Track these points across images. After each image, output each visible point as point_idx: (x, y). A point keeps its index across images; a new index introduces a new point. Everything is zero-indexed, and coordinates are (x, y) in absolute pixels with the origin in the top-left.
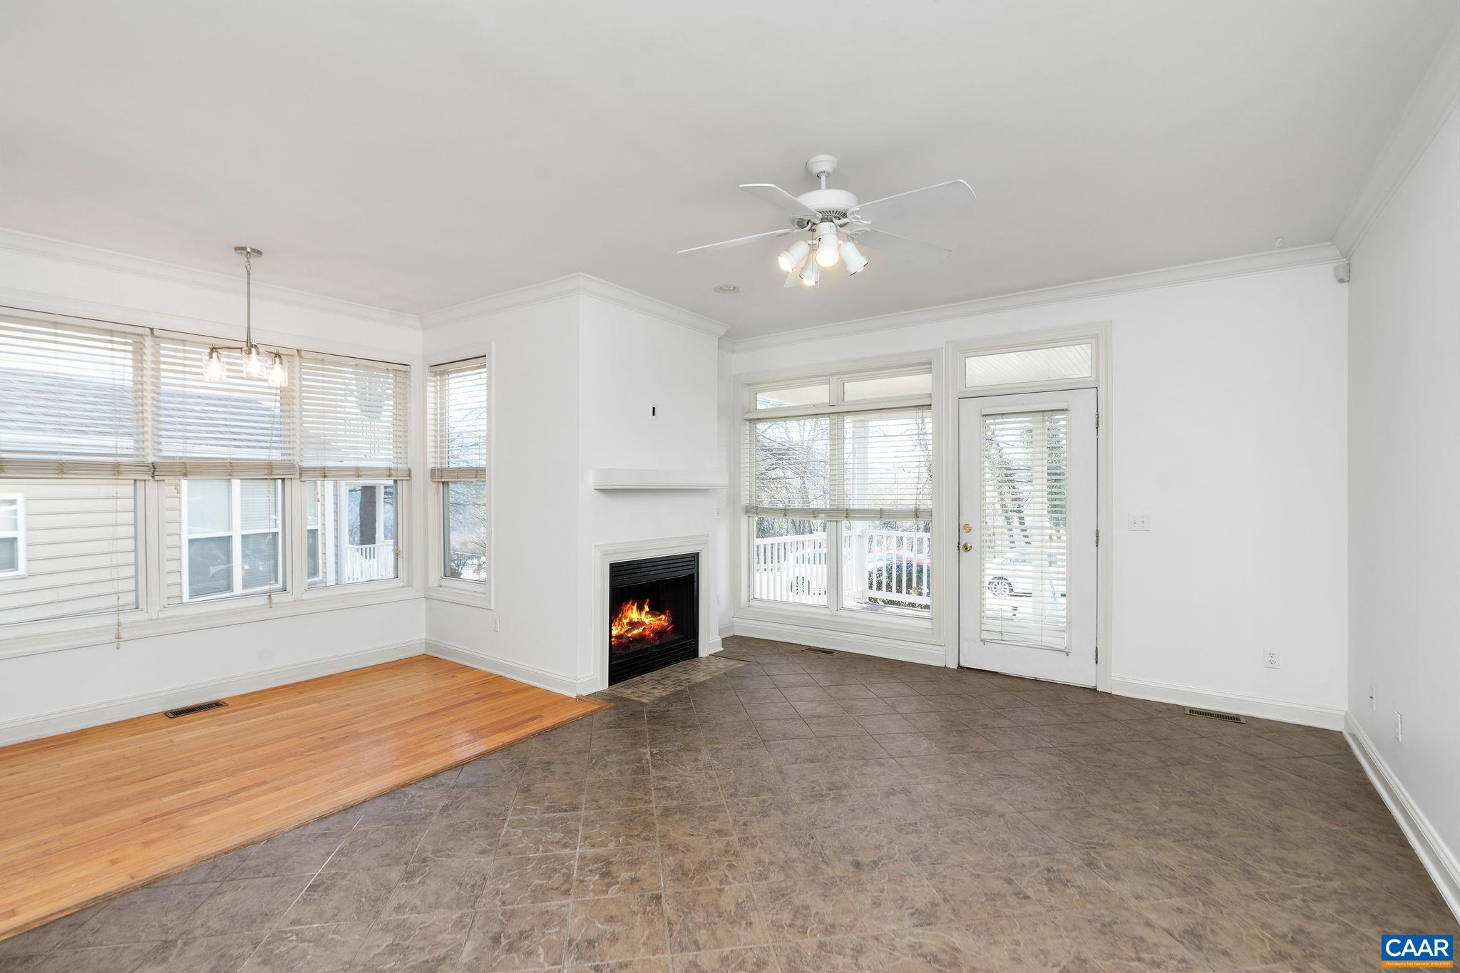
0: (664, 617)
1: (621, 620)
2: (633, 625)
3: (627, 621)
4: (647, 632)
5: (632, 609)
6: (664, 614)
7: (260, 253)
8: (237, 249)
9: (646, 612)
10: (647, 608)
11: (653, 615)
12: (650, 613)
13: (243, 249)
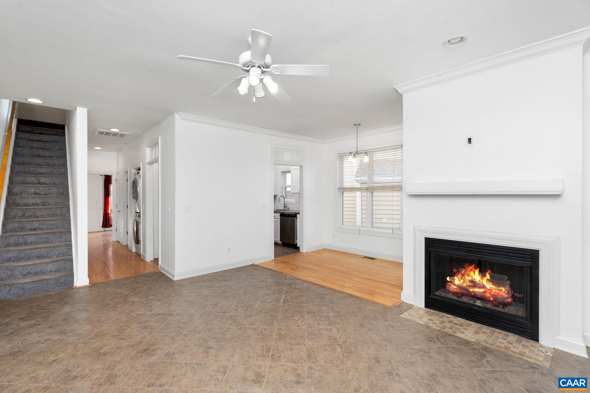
0: (504, 290)
1: (463, 275)
2: (474, 284)
3: (470, 278)
4: (488, 295)
5: (474, 272)
6: (505, 287)
7: (360, 124)
8: (354, 125)
9: (488, 279)
10: (488, 276)
11: (493, 283)
12: (492, 280)
13: (356, 124)
